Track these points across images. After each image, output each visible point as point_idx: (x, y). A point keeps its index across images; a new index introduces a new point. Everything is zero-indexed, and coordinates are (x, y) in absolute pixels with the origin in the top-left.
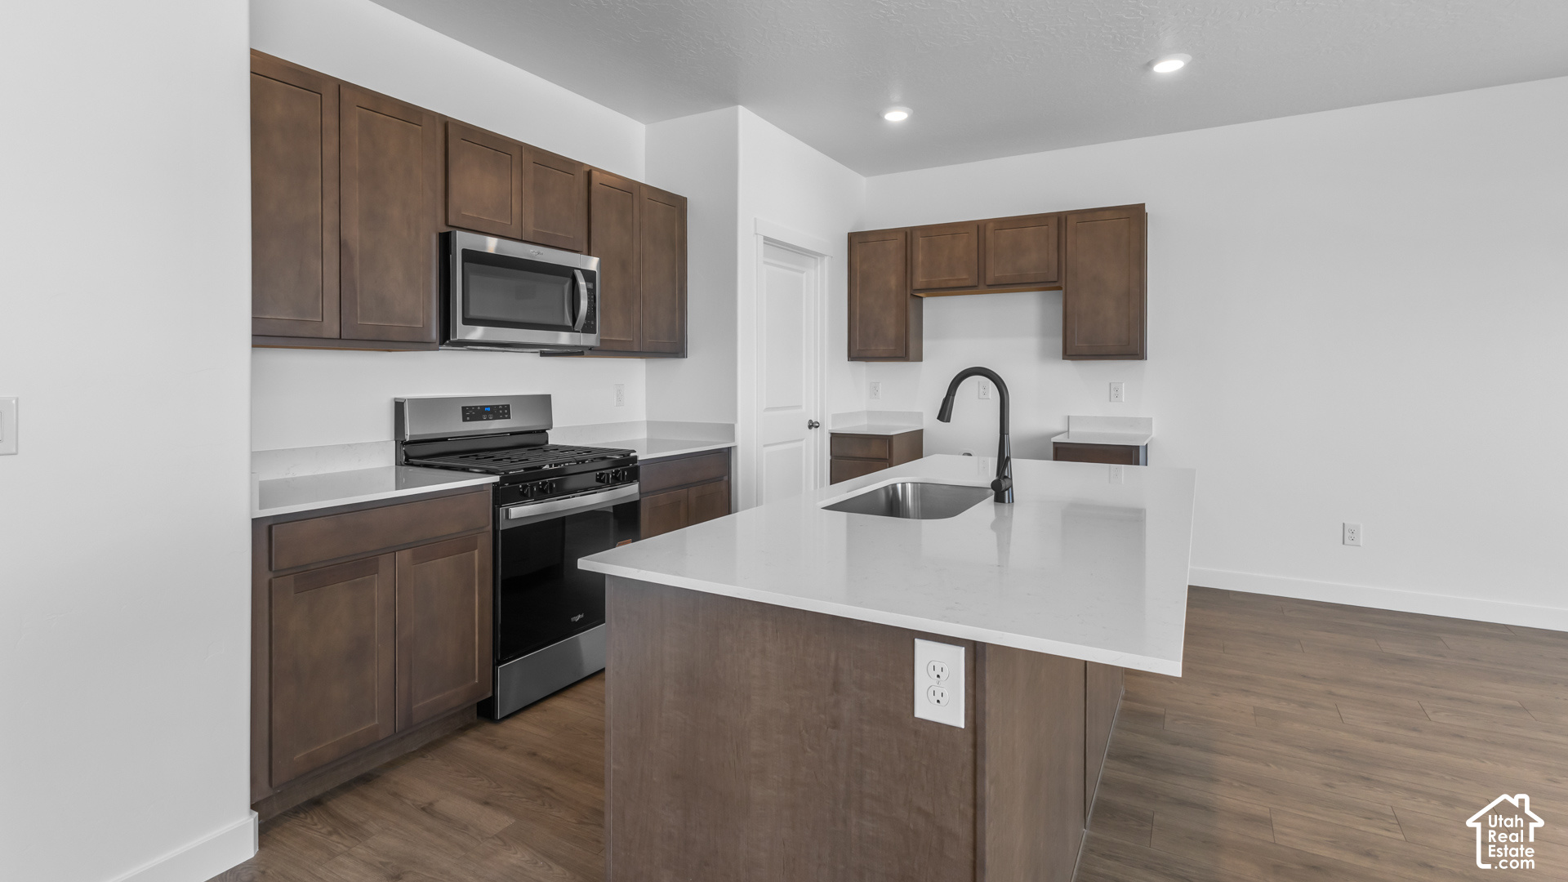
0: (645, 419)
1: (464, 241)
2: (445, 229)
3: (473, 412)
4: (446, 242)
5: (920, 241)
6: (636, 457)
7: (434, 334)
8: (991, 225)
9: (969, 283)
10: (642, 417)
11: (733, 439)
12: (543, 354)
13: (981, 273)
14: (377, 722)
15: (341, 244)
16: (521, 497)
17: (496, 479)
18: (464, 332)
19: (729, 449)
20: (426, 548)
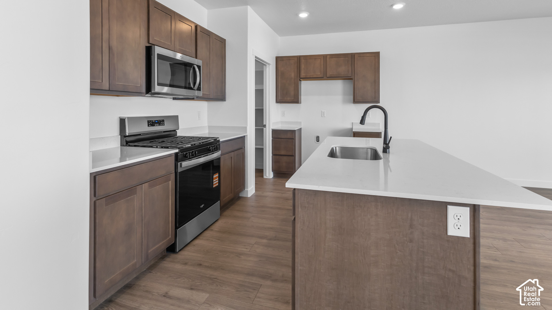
0: (207, 125)
1: (158, 50)
2: (148, 45)
3: (152, 123)
4: (149, 51)
5: (303, 61)
6: (219, 140)
7: (144, 90)
8: (328, 57)
9: (320, 76)
10: (206, 124)
11: (246, 133)
12: (174, 99)
13: (325, 73)
14: (135, 261)
15: (110, 48)
16: (185, 158)
17: (177, 151)
18: (157, 89)
19: (244, 136)
20: (153, 181)
